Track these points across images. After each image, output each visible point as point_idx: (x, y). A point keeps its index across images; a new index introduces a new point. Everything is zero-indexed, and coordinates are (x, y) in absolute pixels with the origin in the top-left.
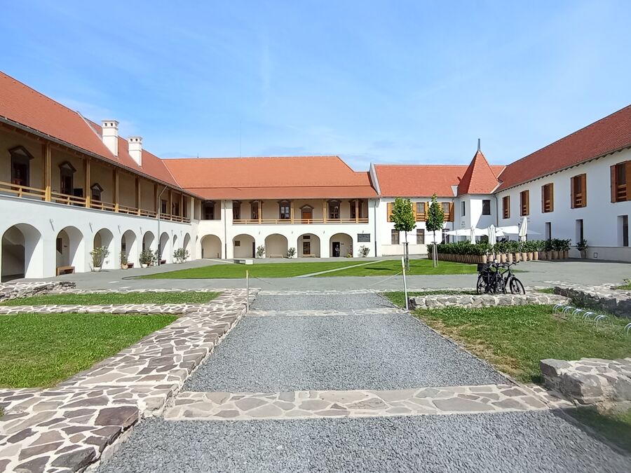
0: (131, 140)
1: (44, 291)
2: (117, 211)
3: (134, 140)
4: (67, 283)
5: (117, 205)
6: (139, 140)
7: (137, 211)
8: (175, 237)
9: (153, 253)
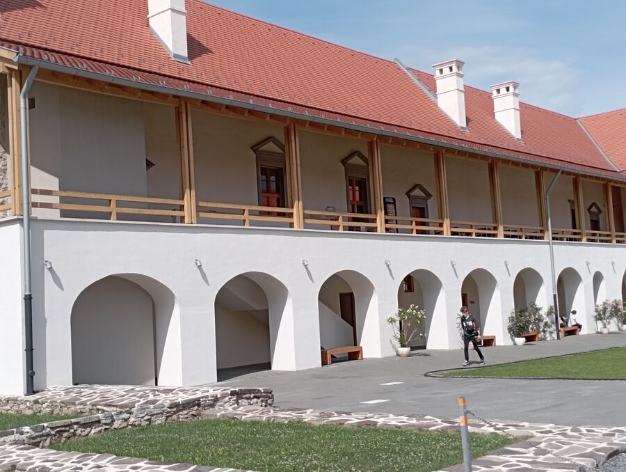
0: (498, 91)
1: (194, 410)
2: (447, 234)
3: (503, 91)
4: (250, 391)
5: (447, 223)
6: (511, 89)
7: (495, 228)
8: (598, 278)
9: (543, 313)
